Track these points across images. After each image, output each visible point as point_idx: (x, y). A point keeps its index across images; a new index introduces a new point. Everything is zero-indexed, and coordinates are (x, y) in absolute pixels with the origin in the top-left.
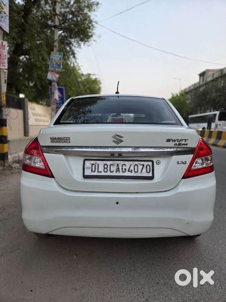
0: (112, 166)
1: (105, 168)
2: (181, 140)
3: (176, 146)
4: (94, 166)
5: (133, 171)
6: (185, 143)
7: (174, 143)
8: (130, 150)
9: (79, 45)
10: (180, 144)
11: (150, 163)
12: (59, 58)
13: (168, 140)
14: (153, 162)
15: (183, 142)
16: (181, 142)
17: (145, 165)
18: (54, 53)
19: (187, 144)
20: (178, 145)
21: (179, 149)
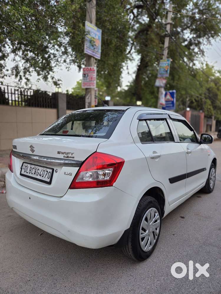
0: (33, 169)
1: (30, 170)
2: (68, 153)
3: (65, 158)
4: (26, 167)
5: (41, 176)
6: (72, 156)
7: (63, 155)
8: (37, 158)
9: (209, 42)
10: (68, 157)
11: (51, 171)
12: (167, 65)
13: (59, 153)
14: (53, 170)
15: (70, 155)
16: (68, 155)
17: (48, 172)
18: (163, 61)
19: (74, 158)
20: (66, 157)
21: (67, 162)
